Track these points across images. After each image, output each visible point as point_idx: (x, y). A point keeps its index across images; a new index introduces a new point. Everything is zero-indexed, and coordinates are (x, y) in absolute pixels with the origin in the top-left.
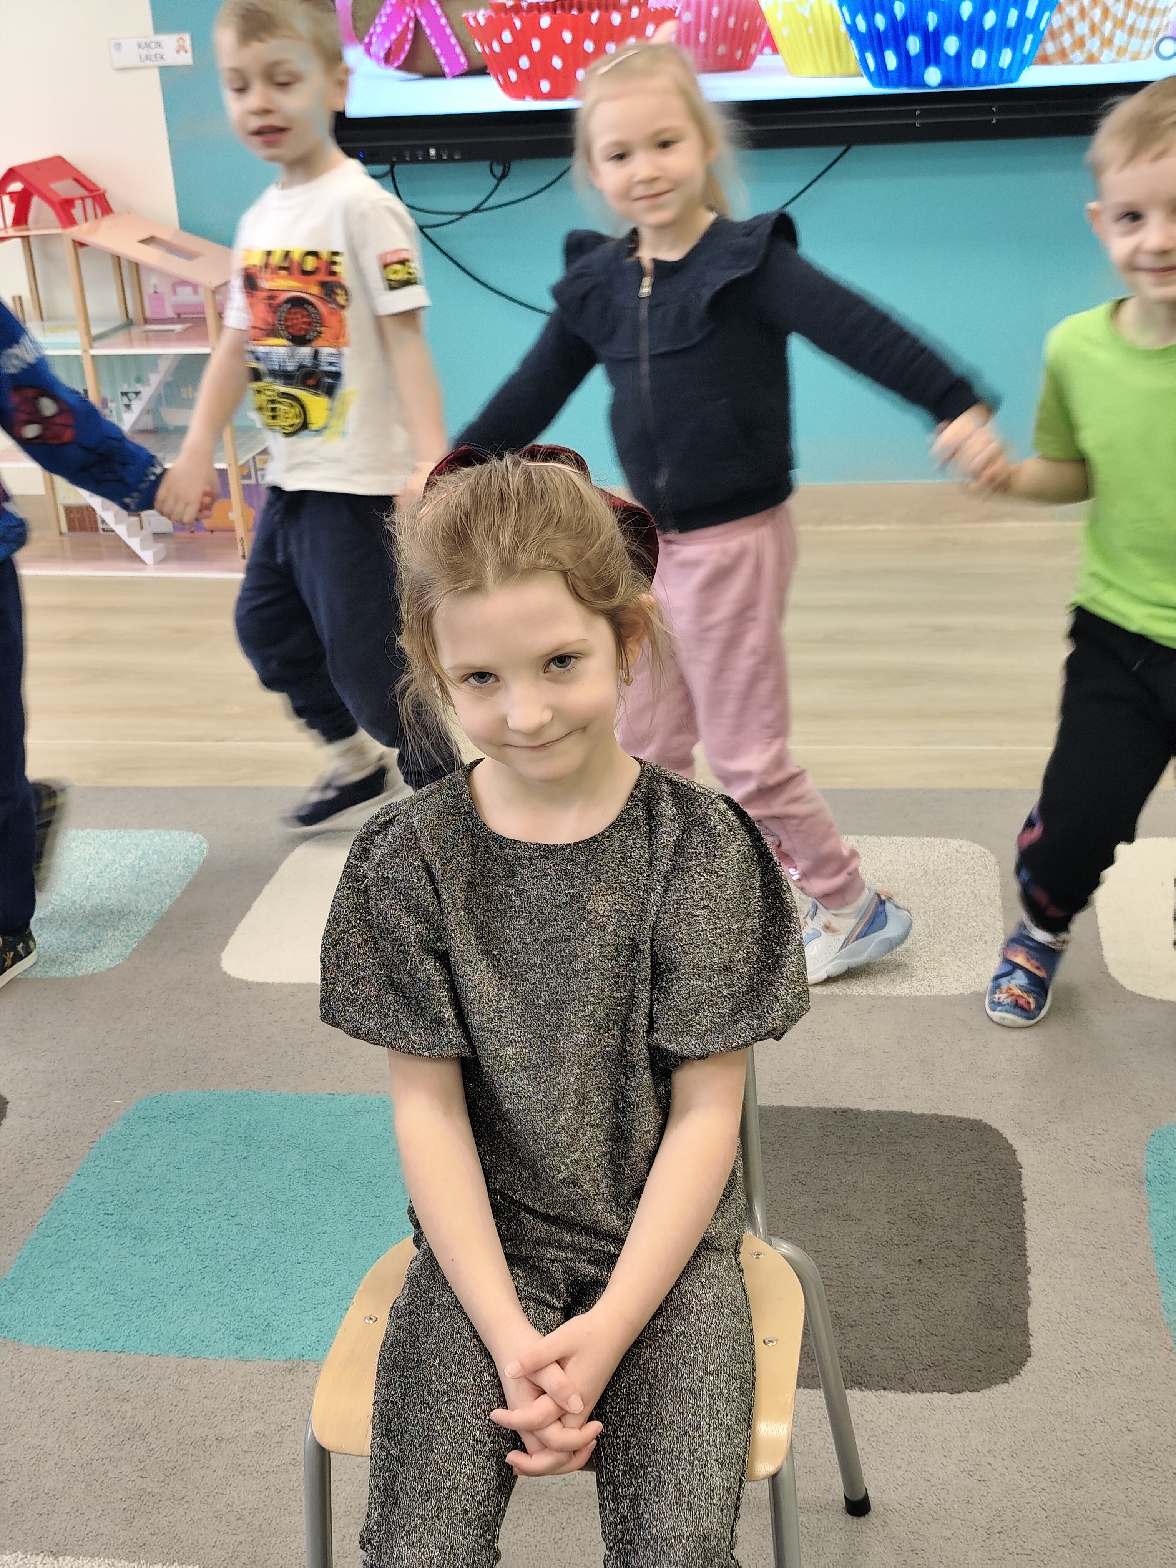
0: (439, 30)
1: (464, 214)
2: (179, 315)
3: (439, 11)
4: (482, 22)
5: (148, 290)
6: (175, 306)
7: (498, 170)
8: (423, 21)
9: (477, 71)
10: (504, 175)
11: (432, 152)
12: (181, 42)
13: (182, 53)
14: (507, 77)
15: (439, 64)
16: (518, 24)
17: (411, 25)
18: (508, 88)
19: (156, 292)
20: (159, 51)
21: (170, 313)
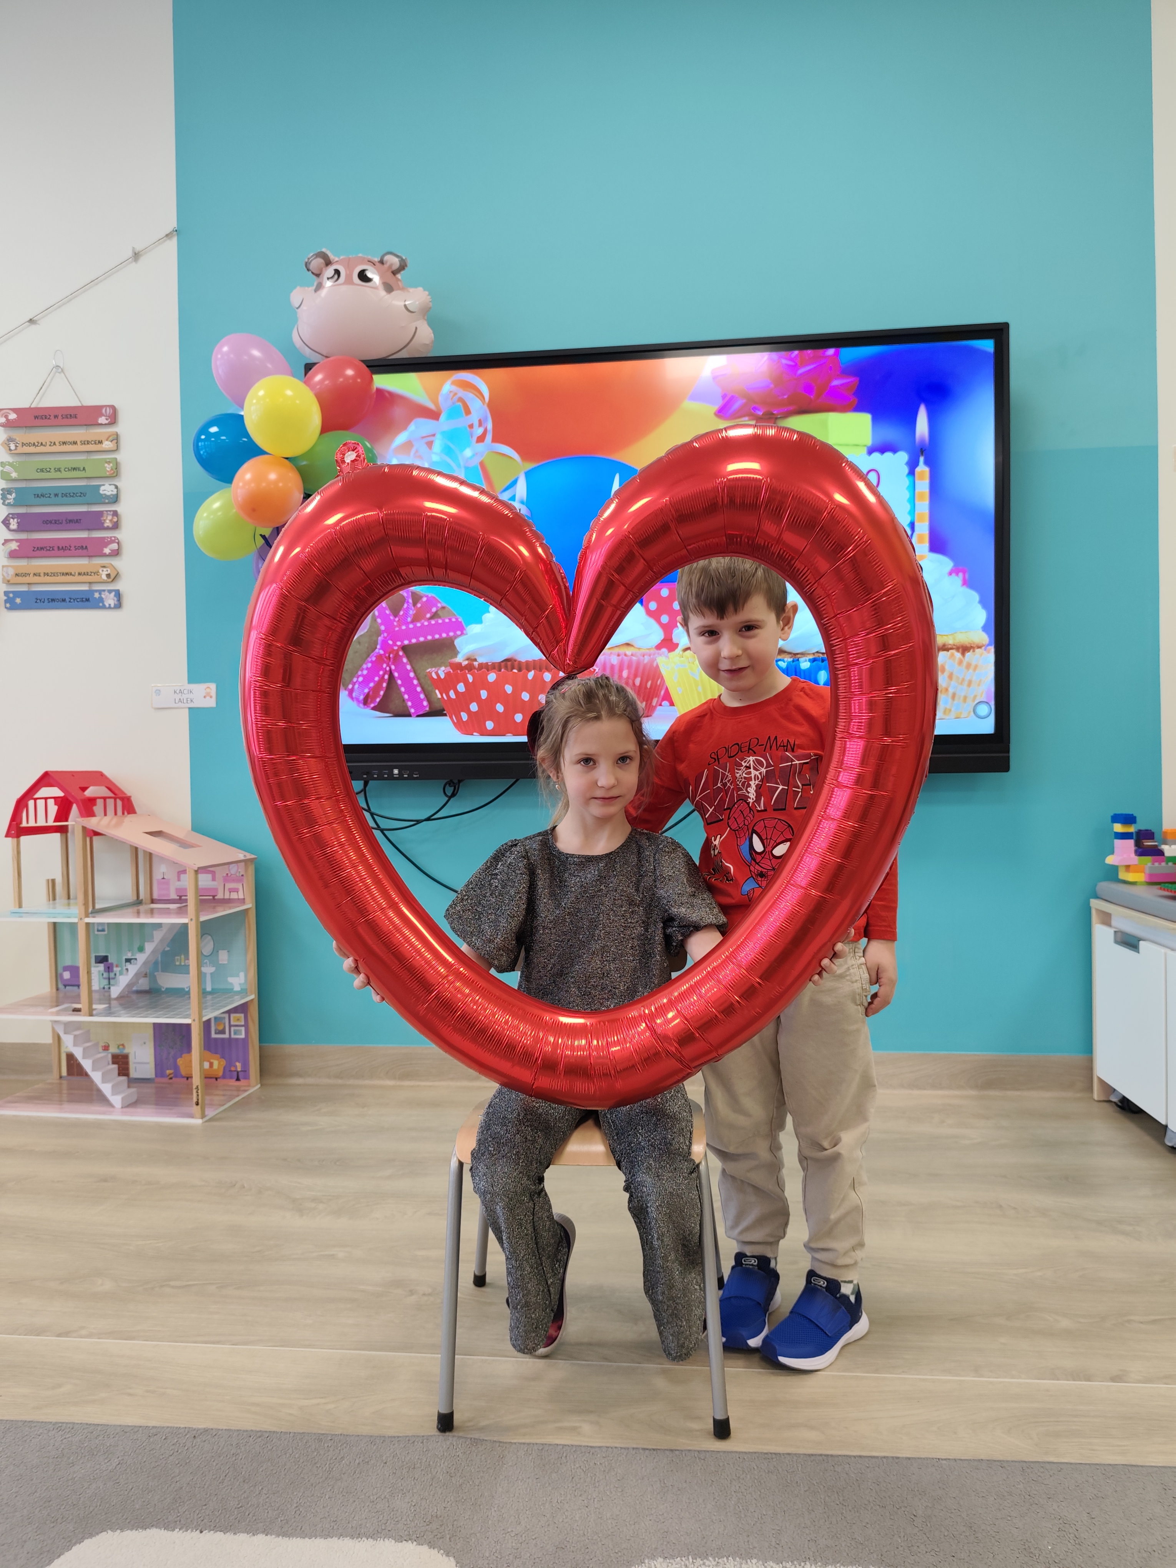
0: (407, 681)
1: (418, 822)
2: (180, 897)
3: (409, 667)
4: (442, 676)
5: (157, 876)
6: (177, 890)
7: (449, 790)
8: (396, 674)
9: (436, 712)
10: (454, 795)
11: (396, 771)
12: (208, 690)
13: (208, 698)
14: (459, 718)
15: (406, 706)
16: (470, 678)
17: (386, 677)
18: (461, 726)
19: (163, 878)
20: (190, 696)
21: (174, 896)
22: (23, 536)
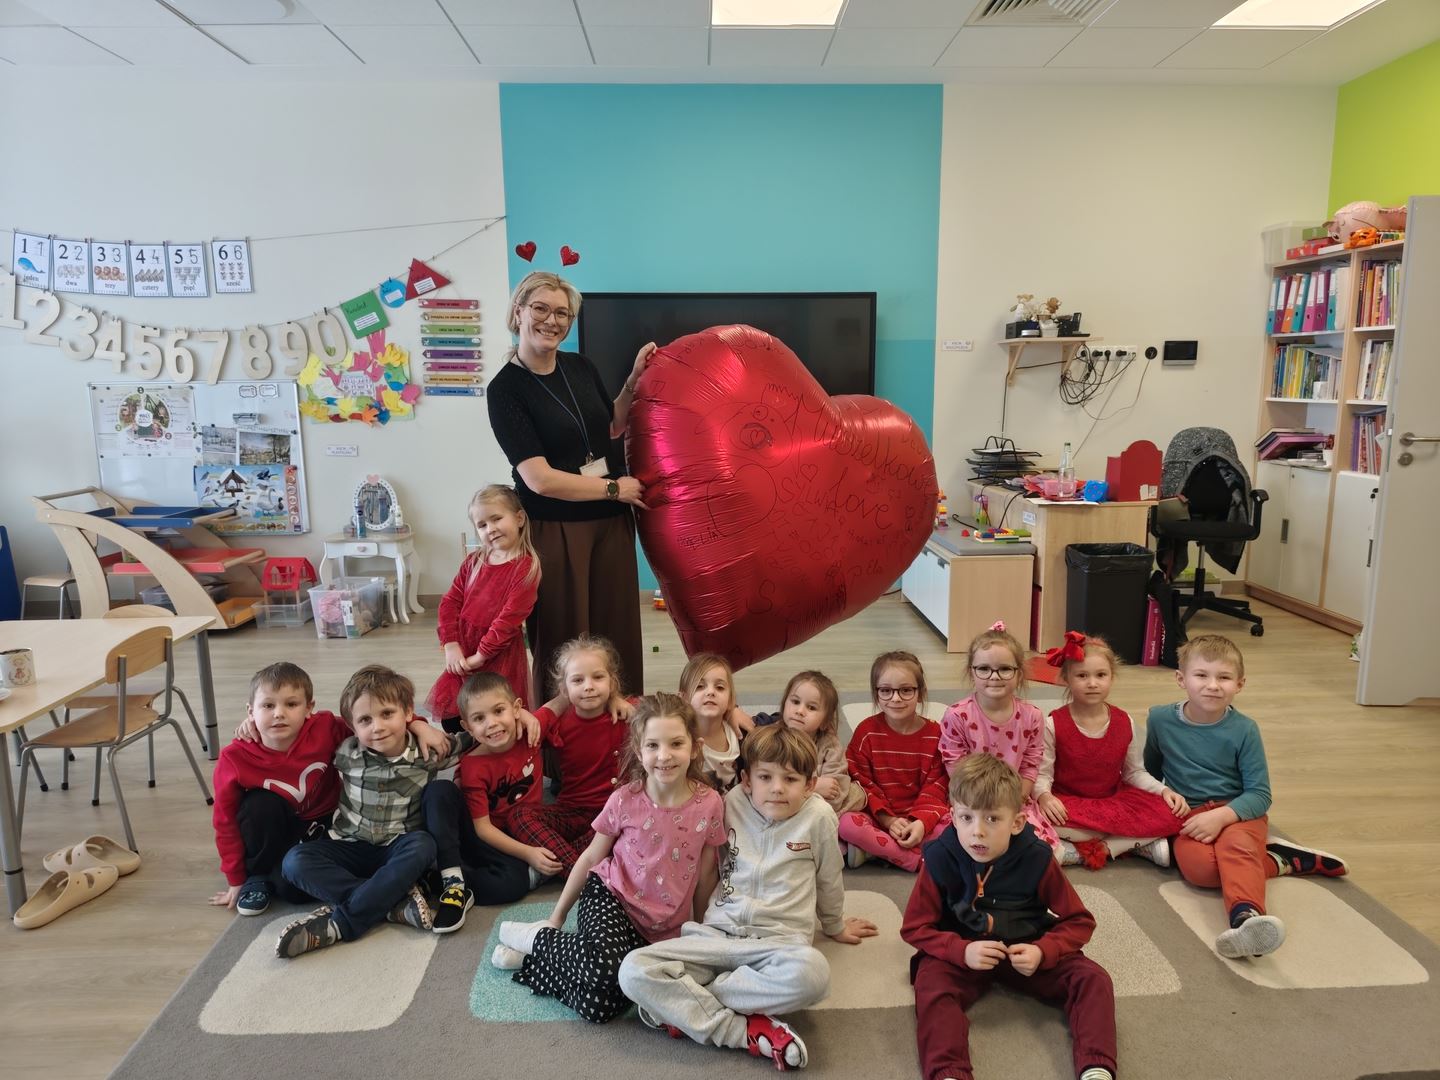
22: (433, 360)
